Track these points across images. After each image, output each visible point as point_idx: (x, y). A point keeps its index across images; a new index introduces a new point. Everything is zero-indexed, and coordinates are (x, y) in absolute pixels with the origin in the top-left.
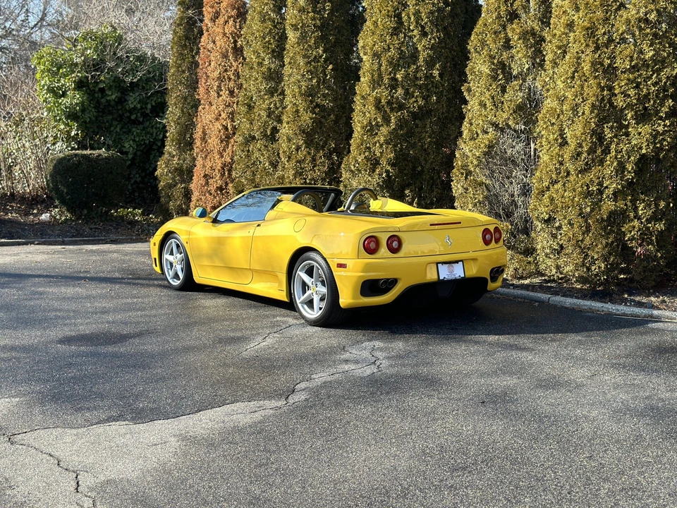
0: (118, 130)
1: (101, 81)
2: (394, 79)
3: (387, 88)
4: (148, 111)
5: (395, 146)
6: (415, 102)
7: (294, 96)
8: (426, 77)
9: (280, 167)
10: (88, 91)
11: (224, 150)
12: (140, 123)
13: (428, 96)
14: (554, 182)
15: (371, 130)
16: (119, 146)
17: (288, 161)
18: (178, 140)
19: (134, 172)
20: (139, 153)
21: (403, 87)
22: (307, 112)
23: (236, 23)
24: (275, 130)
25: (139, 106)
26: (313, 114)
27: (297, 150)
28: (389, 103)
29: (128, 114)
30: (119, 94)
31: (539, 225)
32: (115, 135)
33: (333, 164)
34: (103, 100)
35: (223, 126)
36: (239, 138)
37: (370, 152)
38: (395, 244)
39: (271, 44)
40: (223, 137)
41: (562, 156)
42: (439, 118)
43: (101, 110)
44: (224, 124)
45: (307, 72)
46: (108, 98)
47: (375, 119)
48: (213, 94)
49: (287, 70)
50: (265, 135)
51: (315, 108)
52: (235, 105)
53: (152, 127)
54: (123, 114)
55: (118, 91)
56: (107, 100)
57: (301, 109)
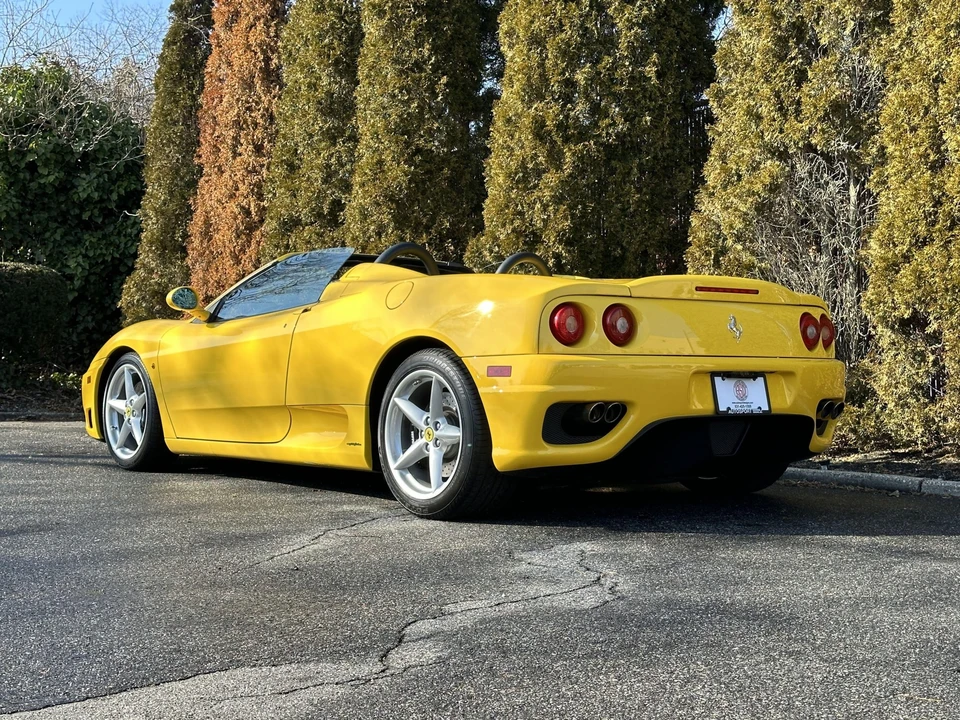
0: (58, 238)
1: (31, 151)
2: (570, 83)
3: (556, 101)
4: (113, 206)
5: (572, 208)
6: (610, 125)
7: (375, 135)
8: (632, 78)
10: (7, 168)
11: (243, 251)
12: (98, 227)
13: (636, 115)
14: (921, 243)
15: (525, 180)
16: (59, 265)
18: (161, 242)
19: (83, 312)
20: (93, 279)
21: (587, 97)
22: (399, 164)
23: (269, 27)
24: (338, 205)
25: (96, 195)
26: (410, 166)
27: (379, 234)
28: (562, 127)
29: (77, 211)
30: (62, 175)
31: (885, 336)
32: (51, 246)
34: (33, 185)
35: (243, 208)
36: (270, 226)
37: (523, 220)
38: (621, 327)
39: (334, 49)
40: (242, 228)
41: (940, 188)
42: (655, 158)
43: (28, 202)
44: (244, 204)
45: (401, 90)
46: (42, 181)
47: (534, 157)
48: (225, 152)
49: (362, 91)
50: (320, 215)
51: (414, 154)
52: (264, 170)
53: (119, 234)
54: (68, 211)
55: (61, 169)
56: (40, 183)
57: (387, 157)
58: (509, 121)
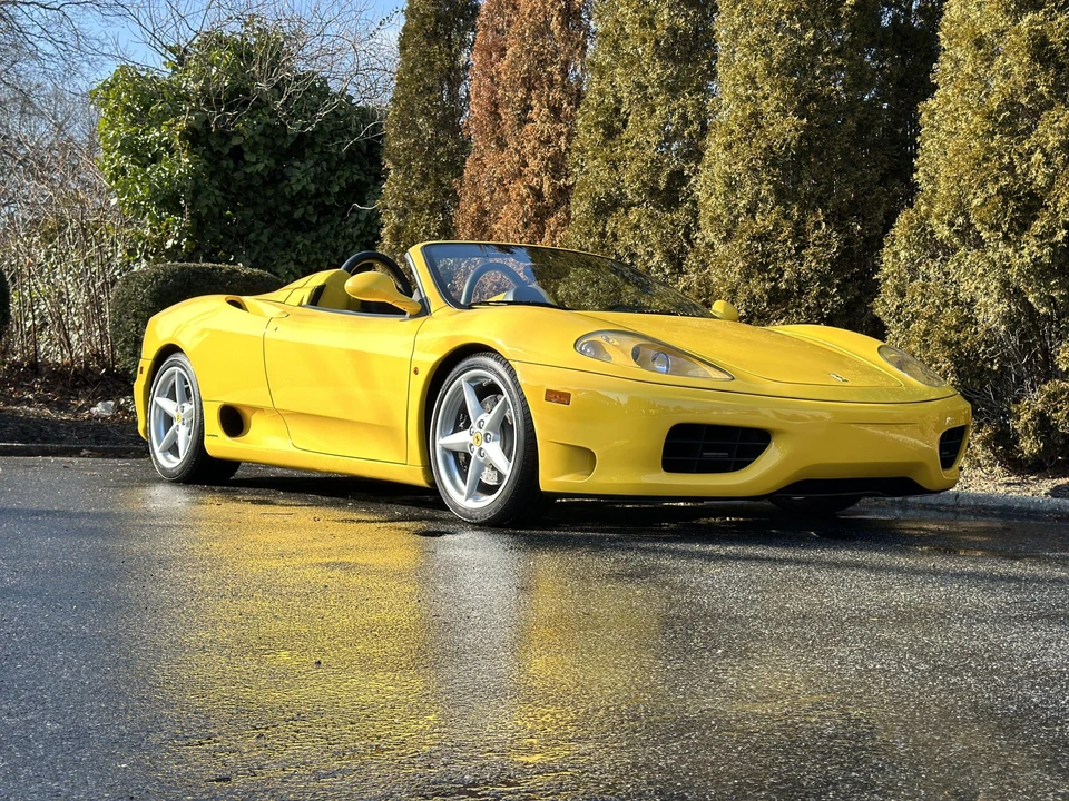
0: (266, 241)
1: (238, 133)
4: (331, 201)
9: (691, 262)
10: (208, 154)
12: (311, 228)
15: (1006, 122)
17: (725, 240)
22: (785, 115)
24: (678, 178)
25: (312, 187)
26: (801, 118)
29: (288, 208)
30: (272, 163)
33: (847, 242)
34: (238, 176)
35: (531, 188)
36: (579, 209)
40: (531, 214)
44: (534, 183)
45: (790, 15)
46: (248, 171)
47: (1032, 87)
49: (721, 27)
50: (653, 192)
51: (806, 102)
54: (277, 207)
55: (271, 156)
56: (246, 173)
57: (767, 107)
58: (979, 43)
